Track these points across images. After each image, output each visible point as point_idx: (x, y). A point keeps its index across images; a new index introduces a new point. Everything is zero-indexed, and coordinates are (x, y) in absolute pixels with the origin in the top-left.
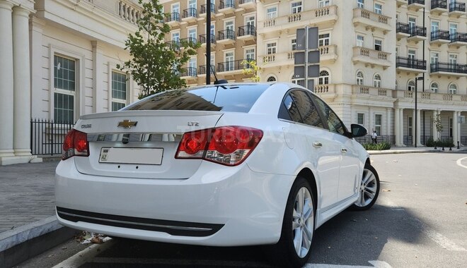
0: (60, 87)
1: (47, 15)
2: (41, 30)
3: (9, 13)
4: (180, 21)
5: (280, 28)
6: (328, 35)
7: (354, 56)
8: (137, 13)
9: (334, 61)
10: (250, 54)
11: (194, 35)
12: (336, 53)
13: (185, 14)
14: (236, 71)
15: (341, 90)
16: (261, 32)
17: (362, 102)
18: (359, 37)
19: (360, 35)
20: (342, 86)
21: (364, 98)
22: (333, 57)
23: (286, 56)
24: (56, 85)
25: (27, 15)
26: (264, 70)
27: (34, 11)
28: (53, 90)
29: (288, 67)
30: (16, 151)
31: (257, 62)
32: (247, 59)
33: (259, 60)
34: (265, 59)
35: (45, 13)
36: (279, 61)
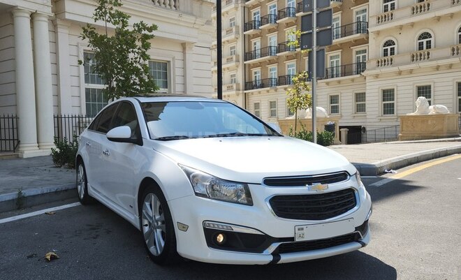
0: (93, 82)
1: (68, 16)
2: (67, 31)
3: (27, 21)
10: (361, 15)
11: (293, 3)
14: (344, 38)
23: (409, 11)
24: (87, 81)
25: (46, 20)
26: (378, 33)
27: (53, 15)
28: (84, 86)
29: (412, 25)
30: (40, 144)
31: (370, 25)
32: (357, 22)
33: (372, 21)
34: (380, 20)
35: (66, 14)
36: (399, 19)
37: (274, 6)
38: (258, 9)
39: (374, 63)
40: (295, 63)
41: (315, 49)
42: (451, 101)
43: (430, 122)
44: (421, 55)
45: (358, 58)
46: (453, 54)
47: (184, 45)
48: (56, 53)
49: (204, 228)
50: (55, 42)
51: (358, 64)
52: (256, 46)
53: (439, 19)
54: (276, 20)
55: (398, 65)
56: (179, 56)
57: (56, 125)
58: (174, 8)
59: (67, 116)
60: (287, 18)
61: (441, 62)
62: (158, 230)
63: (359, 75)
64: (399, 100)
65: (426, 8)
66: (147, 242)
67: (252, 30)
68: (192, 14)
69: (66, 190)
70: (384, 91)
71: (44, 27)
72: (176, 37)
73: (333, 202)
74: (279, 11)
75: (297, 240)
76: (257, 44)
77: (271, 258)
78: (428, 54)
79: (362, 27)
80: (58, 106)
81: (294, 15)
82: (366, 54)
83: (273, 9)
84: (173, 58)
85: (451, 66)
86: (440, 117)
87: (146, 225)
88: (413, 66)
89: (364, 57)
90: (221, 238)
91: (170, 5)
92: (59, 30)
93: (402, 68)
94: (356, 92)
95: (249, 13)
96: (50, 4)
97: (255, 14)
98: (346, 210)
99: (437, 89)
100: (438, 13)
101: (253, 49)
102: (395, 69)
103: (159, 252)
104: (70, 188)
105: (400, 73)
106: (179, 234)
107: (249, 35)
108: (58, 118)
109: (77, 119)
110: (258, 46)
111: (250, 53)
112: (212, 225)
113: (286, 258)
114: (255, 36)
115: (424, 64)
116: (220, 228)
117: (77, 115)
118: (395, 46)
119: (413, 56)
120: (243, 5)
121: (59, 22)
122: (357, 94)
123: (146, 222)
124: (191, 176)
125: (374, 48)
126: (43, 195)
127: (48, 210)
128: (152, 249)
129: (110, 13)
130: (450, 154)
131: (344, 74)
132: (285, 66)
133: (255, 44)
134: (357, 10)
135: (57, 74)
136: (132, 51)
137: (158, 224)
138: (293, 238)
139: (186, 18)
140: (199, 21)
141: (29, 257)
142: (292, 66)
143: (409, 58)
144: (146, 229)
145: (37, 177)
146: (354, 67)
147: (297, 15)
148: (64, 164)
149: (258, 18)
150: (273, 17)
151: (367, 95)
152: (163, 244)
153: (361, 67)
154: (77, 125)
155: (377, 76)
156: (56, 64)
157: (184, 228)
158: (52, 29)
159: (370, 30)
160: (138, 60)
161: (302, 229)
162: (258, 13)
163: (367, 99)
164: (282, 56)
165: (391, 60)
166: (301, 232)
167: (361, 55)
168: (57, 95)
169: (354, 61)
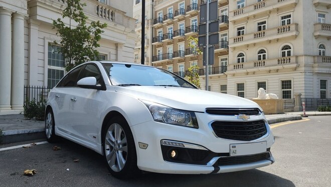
1: (38, 18)
2: (37, 28)
3: (9, 18)
4: (173, 18)
5: (247, 15)
6: (290, 16)
7: (315, 31)
8: (112, 12)
9: (296, 36)
10: (224, 37)
11: (183, 27)
12: (297, 30)
13: (176, 13)
15: (302, 60)
16: (232, 20)
17: (325, 70)
18: (320, 15)
19: (321, 13)
20: (303, 57)
21: (326, 67)
22: (294, 33)
23: (252, 36)
24: (49, 64)
25: (23, 18)
26: (234, 48)
27: (28, 16)
28: (47, 67)
29: (255, 44)
30: (13, 106)
31: (229, 43)
32: (222, 41)
33: (231, 41)
34: (235, 40)
35: (38, 17)
36: (246, 41)
37: (171, 28)
38: (161, 30)
39: (232, 67)
40: (184, 64)
41: (208, 46)
42: (278, 92)
43: (267, 104)
44: (260, 63)
45: (222, 63)
46: (279, 63)
47: (117, 45)
48: (28, 42)
49: (162, 146)
50: (28, 35)
51: (222, 67)
52: (160, 52)
53: (270, 41)
54: (172, 37)
55: (246, 68)
56: (113, 51)
57: (26, 94)
58: (111, 20)
59: (34, 87)
60: (179, 36)
61: (272, 68)
62: (120, 152)
63: (223, 74)
64: (247, 90)
65: (263, 35)
66: (109, 162)
67: (157, 42)
68: (122, 25)
69: (36, 133)
70: (238, 84)
71: (21, 24)
72: (112, 39)
73: (253, 129)
74: (174, 32)
75: (232, 155)
76: (160, 51)
77: (213, 169)
78: (264, 62)
79: (225, 45)
80: (27, 79)
81: (183, 34)
82: (227, 61)
83: (170, 30)
84: (110, 53)
85: (277, 71)
86: (272, 101)
87: (108, 150)
88: (255, 69)
89: (226, 63)
90: (174, 154)
91: (108, 18)
92: (32, 27)
93: (249, 70)
94: (222, 84)
95: (156, 32)
96: (26, 8)
97: (159, 32)
98: (262, 135)
99: (269, 84)
100: (270, 38)
101: (158, 54)
102: (245, 71)
103: (120, 169)
104: (40, 131)
105: (247, 73)
106: (140, 152)
107: (155, 45)
108: (27, 88)
109: (41, 89)
110: (161, 52)
111: (156, 56)
112: (167, 143)
113: (223, 169)
114: (159, 46)
115: (262, 68)
116: (174, 145)
117: (41, 87)
118: (244, 57)
119: (255, 64)
120: (152, 26)
121: (31, 21)
122: (221, 86)
123: (107, 147)
124: (150, 107)
125: (232, 57)
126: (18, 135)
127: (26, 145)
128: (113, 167)
129: (74, 13)
130: (286, 121)
131: (214, 73)
132: (177, 66)
133: (159, 51)
134: (222, 34)
135: (28, 57)
136: (87, 41)
137: (119, 146)
138: (229, 153)
139: (119, 27)
140: (128, 30)
141: (11, 175)
142: (182, 66)
143: (252, 64)
144: (108, 153)
145: (12, 125)
146: (220, 69)
147: (185, 34)
148: (32, 117)
149: (161, 34)
150: (170, 35)
151: (228, 87)
152: (124, 162)
153: (224, 69)
154: (41, 94)
155: (234, 75)
156: (28, 50)
157: (145, 146)
158: (26, 26)
159: (229, 46)
160: (91, 46)
161: (235, 147)
162: (161, 32)
163: (228, 89)
164: (176, 59)
165: (242, 65)
166: (234, 149)
167: (224, 62)
168: (28, 72)
169: (220, 65)
